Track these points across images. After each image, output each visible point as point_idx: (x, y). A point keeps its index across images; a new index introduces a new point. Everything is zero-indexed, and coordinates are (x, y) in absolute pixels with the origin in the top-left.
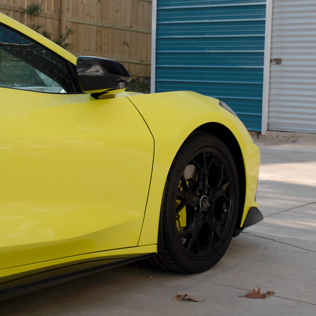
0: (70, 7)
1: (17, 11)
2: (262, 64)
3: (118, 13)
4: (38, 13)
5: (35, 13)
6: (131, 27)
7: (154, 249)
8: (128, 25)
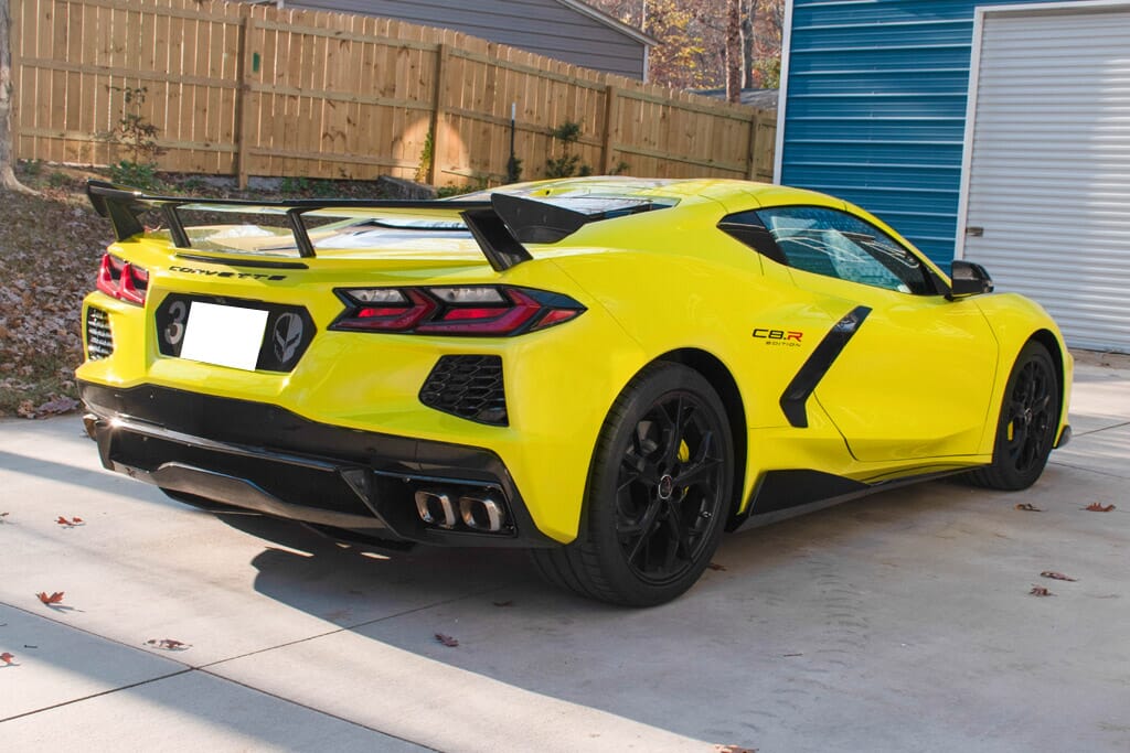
0: (620, 127)
1: (542, 133)
2: (954, 235)
3: (691, 137)
4: (576, 138)
5: (570, 137)
6: (711, 161)
7: (988, 459)
8: (706, 156)
